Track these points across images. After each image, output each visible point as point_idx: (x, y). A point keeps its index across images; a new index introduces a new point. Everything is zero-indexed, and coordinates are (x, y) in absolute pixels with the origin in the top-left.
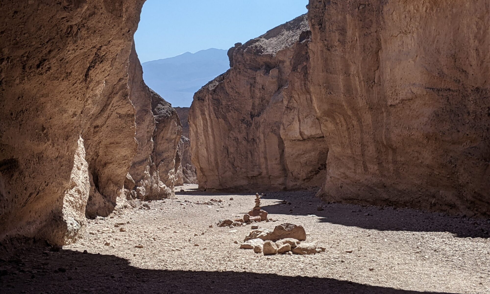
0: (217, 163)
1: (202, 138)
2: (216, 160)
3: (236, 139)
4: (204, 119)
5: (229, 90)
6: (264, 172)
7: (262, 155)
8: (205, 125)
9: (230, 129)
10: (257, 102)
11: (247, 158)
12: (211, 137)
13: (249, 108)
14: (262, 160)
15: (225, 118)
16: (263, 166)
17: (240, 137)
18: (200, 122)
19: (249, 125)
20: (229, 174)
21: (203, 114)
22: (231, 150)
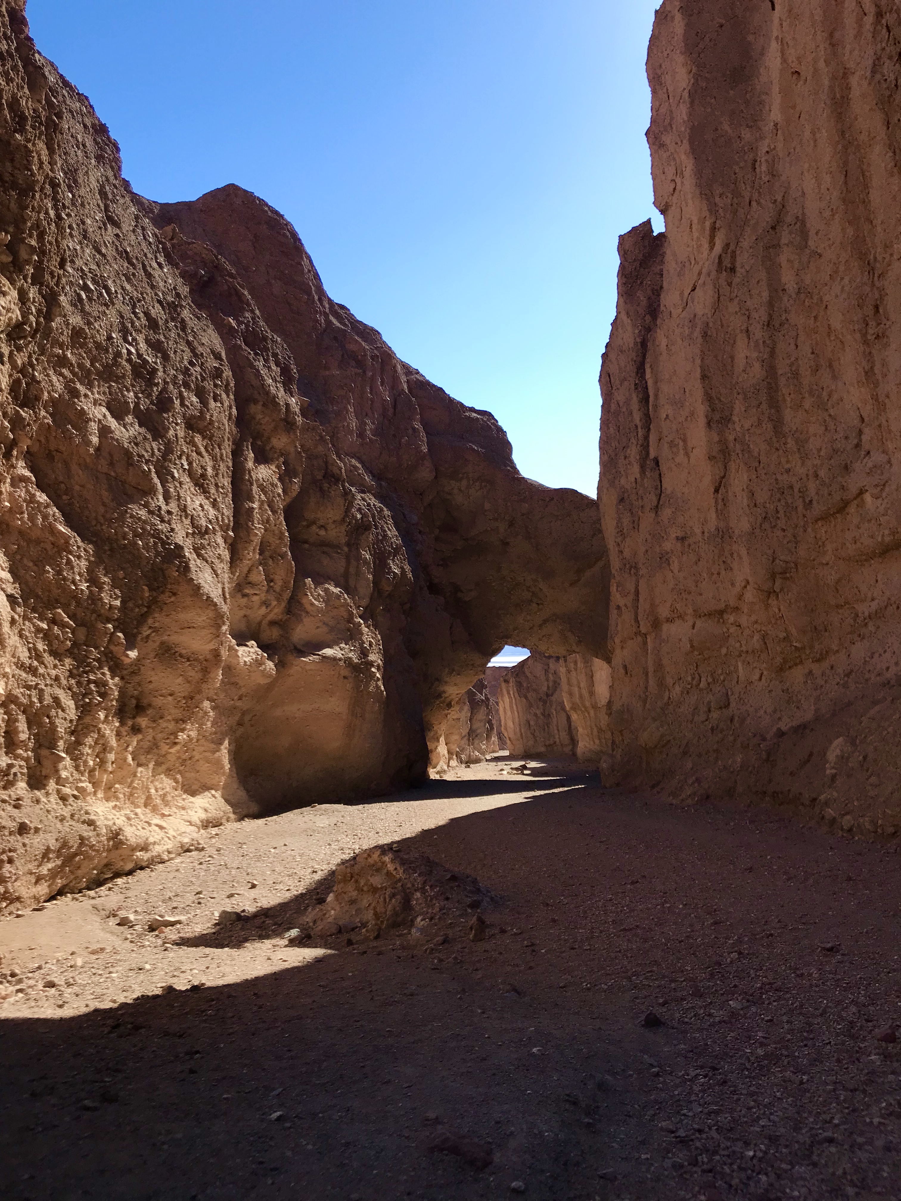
0: (521, 734)
1: (509, 713)
2: (520, 730)
3: (536, 715)
4: (510, 697)
5: (529, 675)
6: (558, 740)
7: (555, 728)
8: (511, 702)
9: (531, 705)
10: (551, 684)
11: (544, 729)
12: (516, 713)
13: (545, 689)
14: (556, 732)
15: (526, 698)
16: (557, 736)
17: (538, 712)
18: (507, 699)
19: (545, 702)
20: (531, 743)
21: (509, 693)
22: (532, 723)
